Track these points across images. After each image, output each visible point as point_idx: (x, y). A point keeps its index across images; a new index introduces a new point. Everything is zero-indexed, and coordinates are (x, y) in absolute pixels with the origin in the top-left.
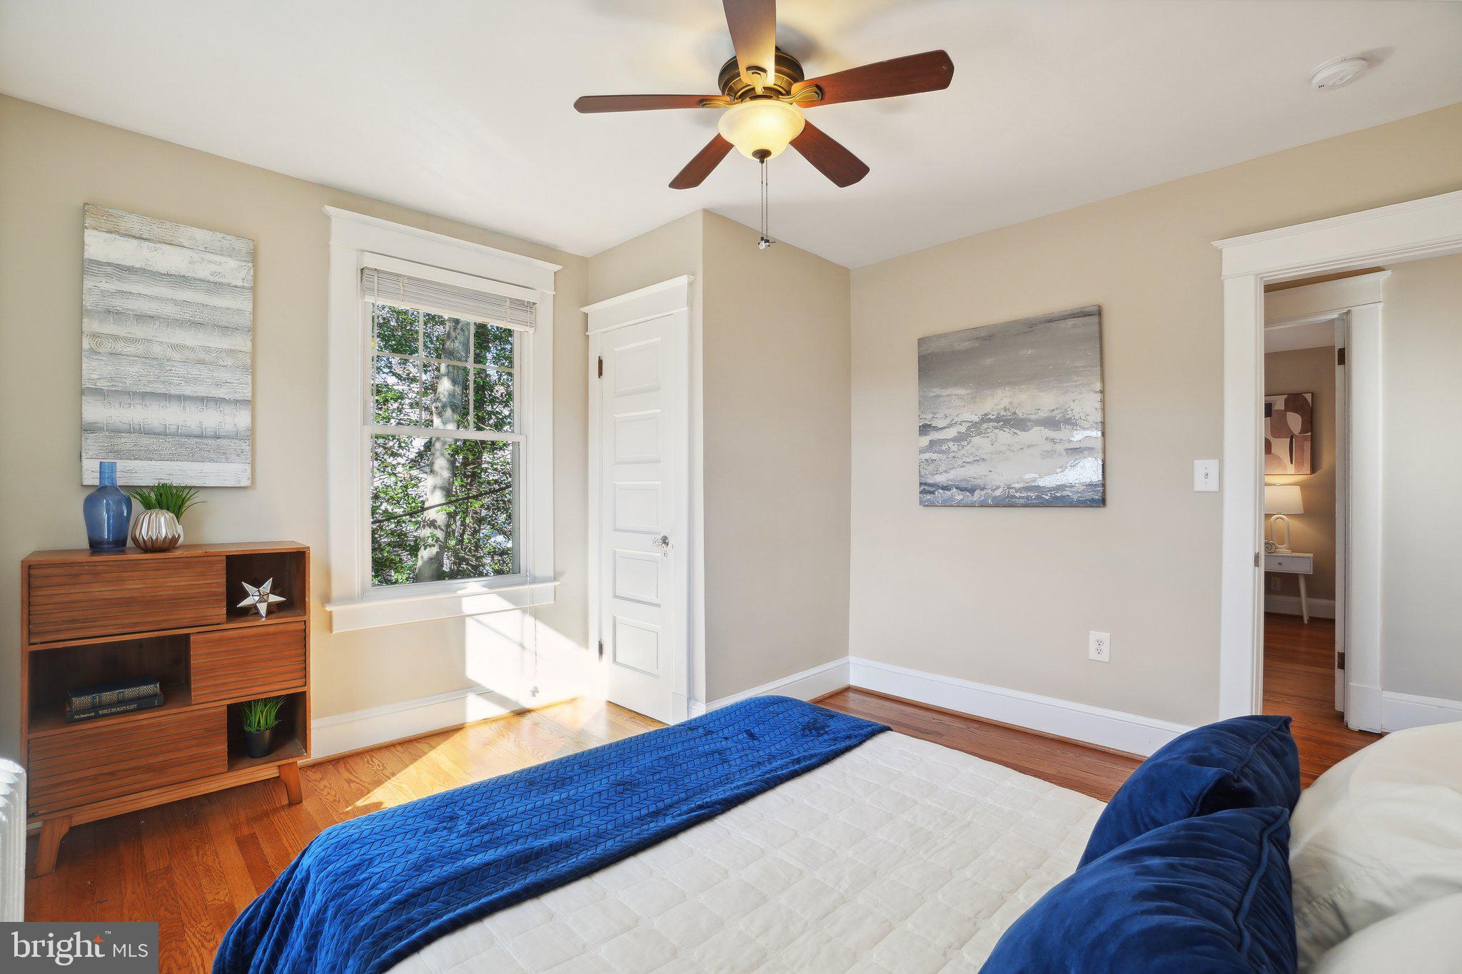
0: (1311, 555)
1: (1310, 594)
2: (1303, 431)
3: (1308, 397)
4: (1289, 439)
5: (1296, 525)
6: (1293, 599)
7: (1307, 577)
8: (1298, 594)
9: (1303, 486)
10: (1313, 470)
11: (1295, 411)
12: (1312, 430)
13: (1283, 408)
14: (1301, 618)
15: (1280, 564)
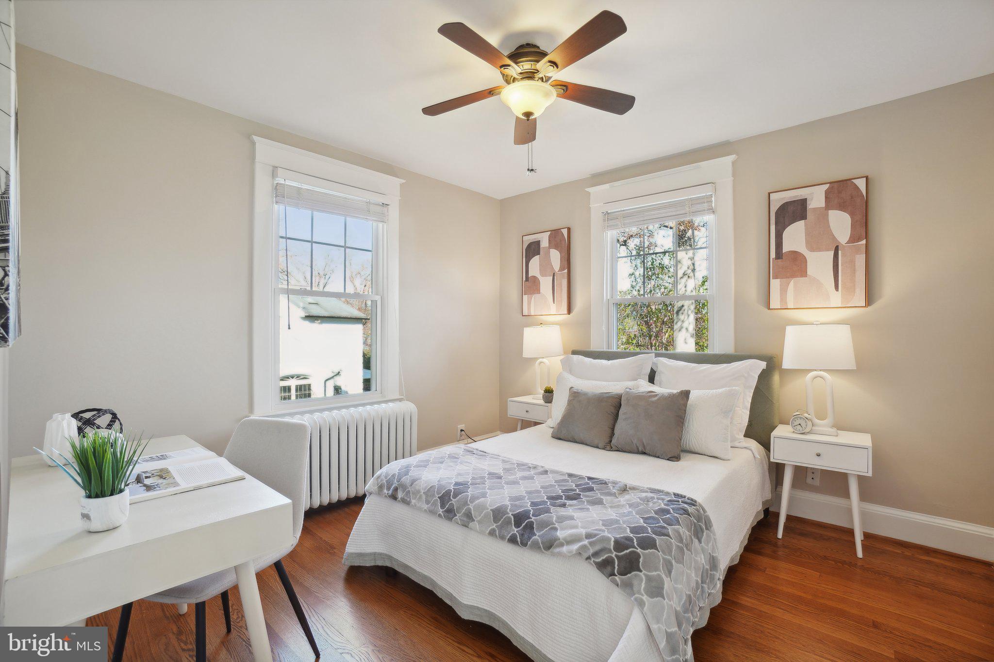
0: (865, 440)
1: (864, 496)
2: (854, 239)
3: (861, 184)
4: (831, 254)
5: (845, 387)
6: (837, 501)
7: (861, 479)
8: (847, 495)
9: (855, 325)
10: (870, 299)
11: (842, 207)
12: (867, 237)
13: (823, 204)
14: (851, 532)
15: (818, 455)
